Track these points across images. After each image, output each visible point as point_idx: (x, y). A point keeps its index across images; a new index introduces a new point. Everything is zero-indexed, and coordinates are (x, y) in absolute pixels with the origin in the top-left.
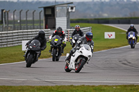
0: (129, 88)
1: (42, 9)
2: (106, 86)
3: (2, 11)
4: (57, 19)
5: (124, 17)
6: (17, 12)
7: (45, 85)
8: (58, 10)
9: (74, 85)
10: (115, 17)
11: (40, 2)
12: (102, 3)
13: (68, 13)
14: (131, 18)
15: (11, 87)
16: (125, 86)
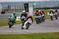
0: (57, 34)
1: (23, 5)
2: (48, 33)
3: (8, 6)
4: (29, 8)
5: (55, 7)
6: (14, 6)
7: (25, 33)
8: (29, 5)
9: (36, 33)
10: (51, 7)
11: (23, 2)
12: (46, 1)
13: (33, 6)
14: (58, 7)
15: (12, 34)
16: (56, 33)
